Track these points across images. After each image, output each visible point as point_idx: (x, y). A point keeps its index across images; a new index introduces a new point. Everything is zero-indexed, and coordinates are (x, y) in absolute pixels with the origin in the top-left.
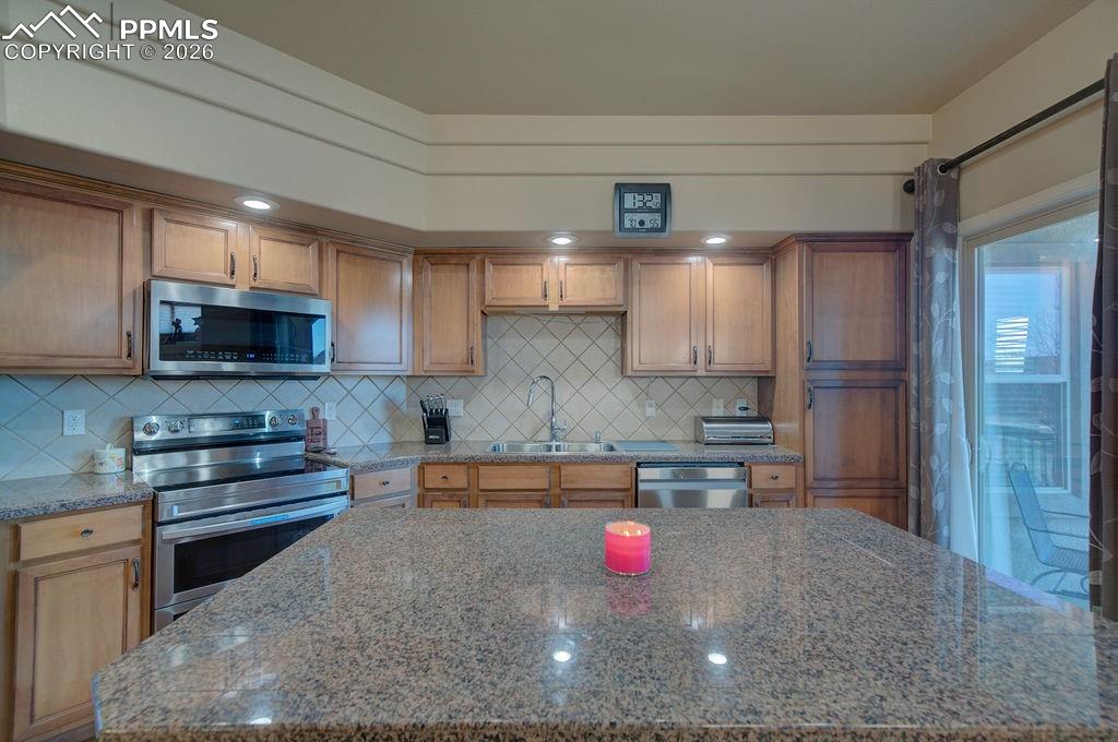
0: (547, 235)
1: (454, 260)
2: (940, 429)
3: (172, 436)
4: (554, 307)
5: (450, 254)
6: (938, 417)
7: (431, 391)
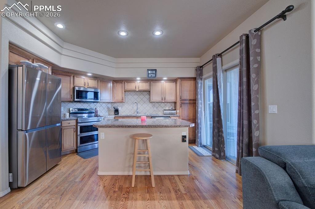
0: (136, 78)
1: (120, 82)
2: (199, 110)
3: (75, 111)
4: (137, 90)
5: (119, 81)
6: (199, 108)
7: (116, 105)
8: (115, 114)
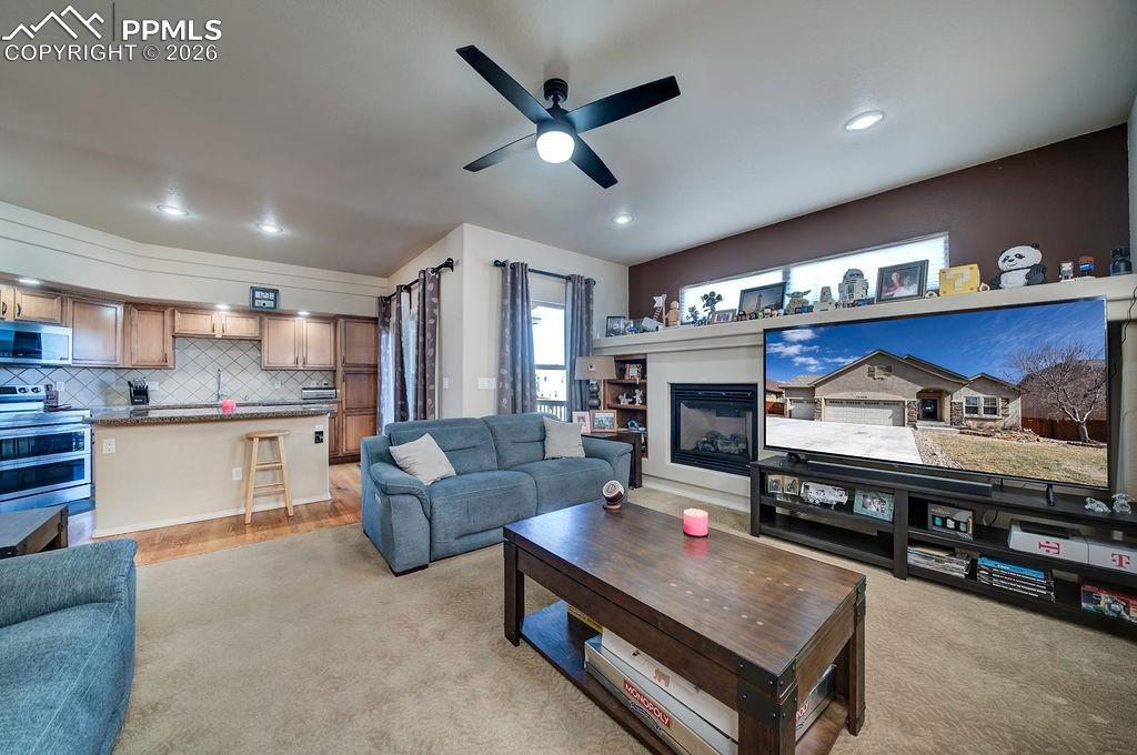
0: (214, 304)
1: (152, 309)
4: (219, 336)
5: (150, 306)
8: (133, 403)
